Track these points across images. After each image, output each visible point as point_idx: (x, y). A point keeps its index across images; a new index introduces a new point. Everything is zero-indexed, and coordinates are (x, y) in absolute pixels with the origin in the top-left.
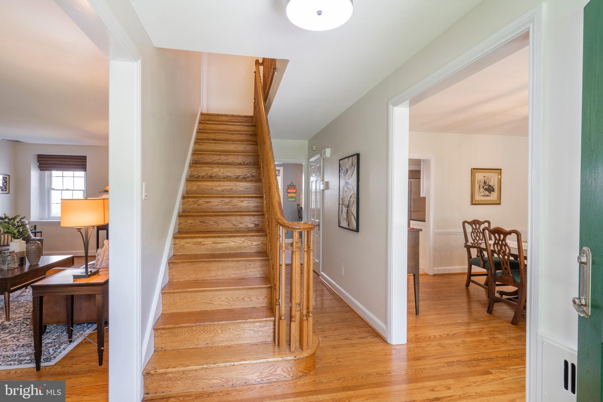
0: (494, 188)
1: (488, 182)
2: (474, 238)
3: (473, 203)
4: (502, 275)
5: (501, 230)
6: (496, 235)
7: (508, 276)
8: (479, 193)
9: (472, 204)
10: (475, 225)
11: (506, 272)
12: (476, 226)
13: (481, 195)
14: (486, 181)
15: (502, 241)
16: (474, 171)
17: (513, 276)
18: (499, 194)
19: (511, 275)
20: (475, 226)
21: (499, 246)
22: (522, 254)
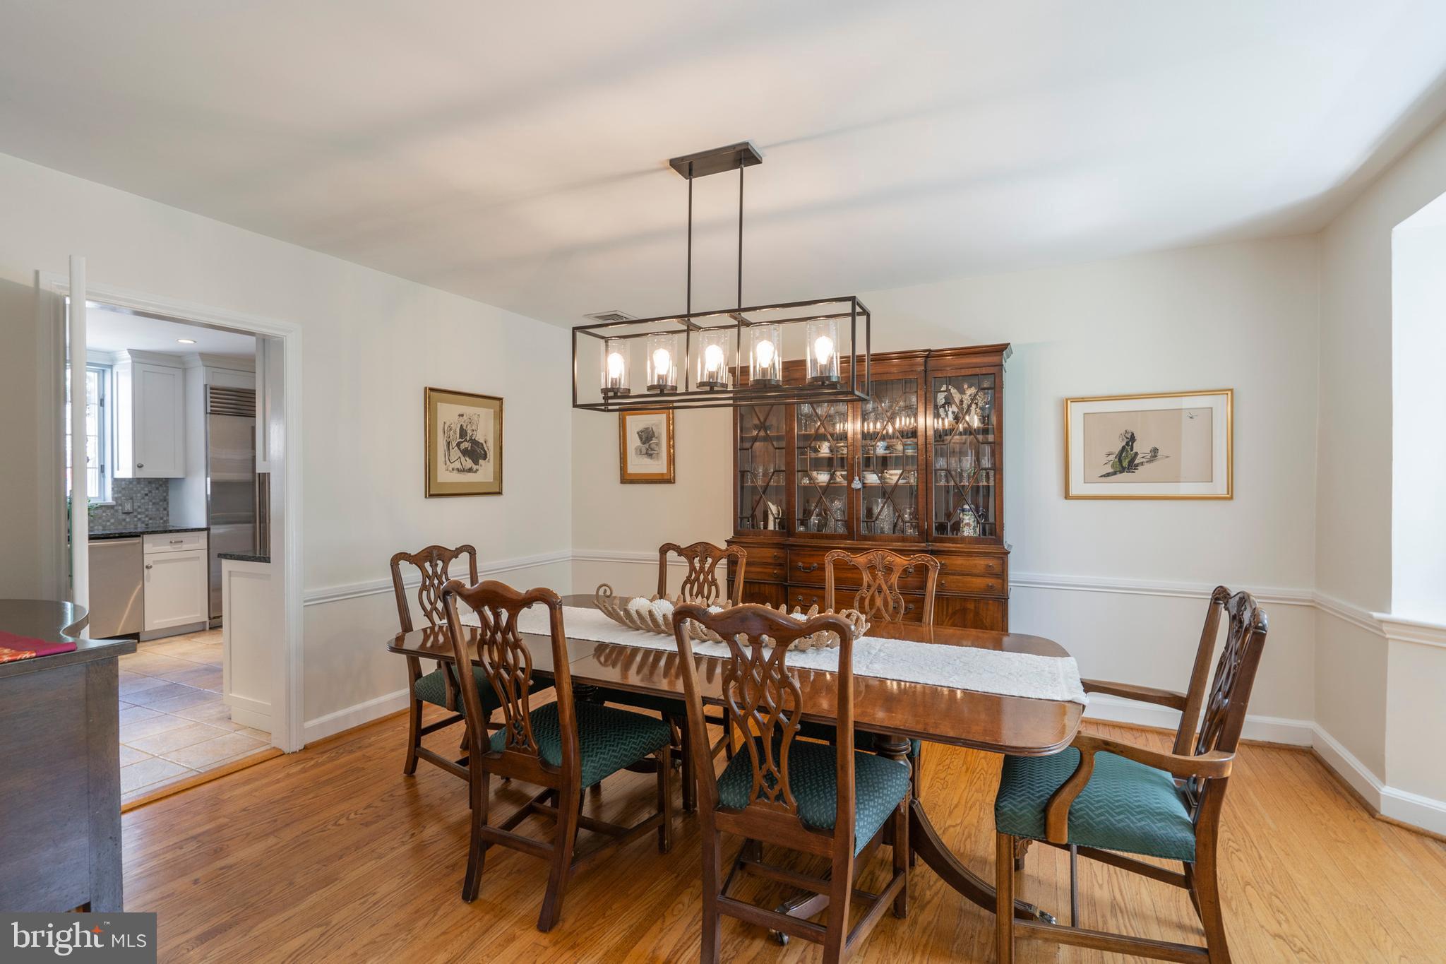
0: (486, 449)
1: (469, 432)
2: (428, 607)
3: (433, 491)
4: (507, 748)
5: (500, 591)
6: (487, 609)
7: (525, 751)
8: (448, 462)
9: (430, 495)
10: (431, 562)
11: (520, 737)
12: (434, 566)
13: (453, 469)
14: (464, 428)
15: (504, 633)
16: (433, 395)
17: (539, 749)
18: (498, 466)
19: (534, 746)
20: (431, 566)
21: (495, 647)
22: (564, 669)
